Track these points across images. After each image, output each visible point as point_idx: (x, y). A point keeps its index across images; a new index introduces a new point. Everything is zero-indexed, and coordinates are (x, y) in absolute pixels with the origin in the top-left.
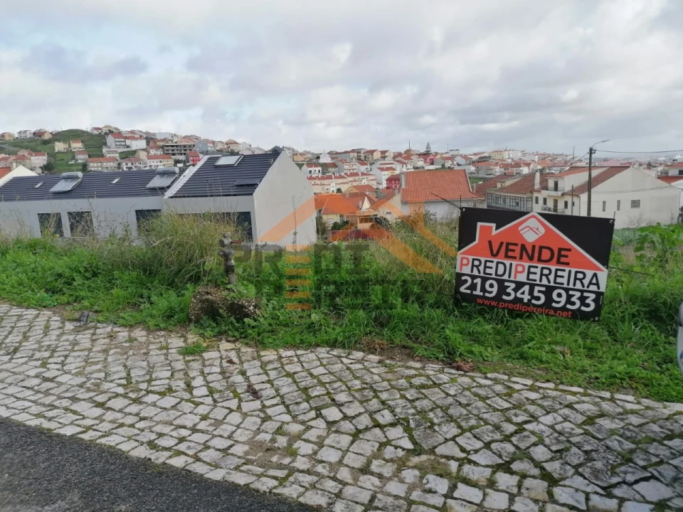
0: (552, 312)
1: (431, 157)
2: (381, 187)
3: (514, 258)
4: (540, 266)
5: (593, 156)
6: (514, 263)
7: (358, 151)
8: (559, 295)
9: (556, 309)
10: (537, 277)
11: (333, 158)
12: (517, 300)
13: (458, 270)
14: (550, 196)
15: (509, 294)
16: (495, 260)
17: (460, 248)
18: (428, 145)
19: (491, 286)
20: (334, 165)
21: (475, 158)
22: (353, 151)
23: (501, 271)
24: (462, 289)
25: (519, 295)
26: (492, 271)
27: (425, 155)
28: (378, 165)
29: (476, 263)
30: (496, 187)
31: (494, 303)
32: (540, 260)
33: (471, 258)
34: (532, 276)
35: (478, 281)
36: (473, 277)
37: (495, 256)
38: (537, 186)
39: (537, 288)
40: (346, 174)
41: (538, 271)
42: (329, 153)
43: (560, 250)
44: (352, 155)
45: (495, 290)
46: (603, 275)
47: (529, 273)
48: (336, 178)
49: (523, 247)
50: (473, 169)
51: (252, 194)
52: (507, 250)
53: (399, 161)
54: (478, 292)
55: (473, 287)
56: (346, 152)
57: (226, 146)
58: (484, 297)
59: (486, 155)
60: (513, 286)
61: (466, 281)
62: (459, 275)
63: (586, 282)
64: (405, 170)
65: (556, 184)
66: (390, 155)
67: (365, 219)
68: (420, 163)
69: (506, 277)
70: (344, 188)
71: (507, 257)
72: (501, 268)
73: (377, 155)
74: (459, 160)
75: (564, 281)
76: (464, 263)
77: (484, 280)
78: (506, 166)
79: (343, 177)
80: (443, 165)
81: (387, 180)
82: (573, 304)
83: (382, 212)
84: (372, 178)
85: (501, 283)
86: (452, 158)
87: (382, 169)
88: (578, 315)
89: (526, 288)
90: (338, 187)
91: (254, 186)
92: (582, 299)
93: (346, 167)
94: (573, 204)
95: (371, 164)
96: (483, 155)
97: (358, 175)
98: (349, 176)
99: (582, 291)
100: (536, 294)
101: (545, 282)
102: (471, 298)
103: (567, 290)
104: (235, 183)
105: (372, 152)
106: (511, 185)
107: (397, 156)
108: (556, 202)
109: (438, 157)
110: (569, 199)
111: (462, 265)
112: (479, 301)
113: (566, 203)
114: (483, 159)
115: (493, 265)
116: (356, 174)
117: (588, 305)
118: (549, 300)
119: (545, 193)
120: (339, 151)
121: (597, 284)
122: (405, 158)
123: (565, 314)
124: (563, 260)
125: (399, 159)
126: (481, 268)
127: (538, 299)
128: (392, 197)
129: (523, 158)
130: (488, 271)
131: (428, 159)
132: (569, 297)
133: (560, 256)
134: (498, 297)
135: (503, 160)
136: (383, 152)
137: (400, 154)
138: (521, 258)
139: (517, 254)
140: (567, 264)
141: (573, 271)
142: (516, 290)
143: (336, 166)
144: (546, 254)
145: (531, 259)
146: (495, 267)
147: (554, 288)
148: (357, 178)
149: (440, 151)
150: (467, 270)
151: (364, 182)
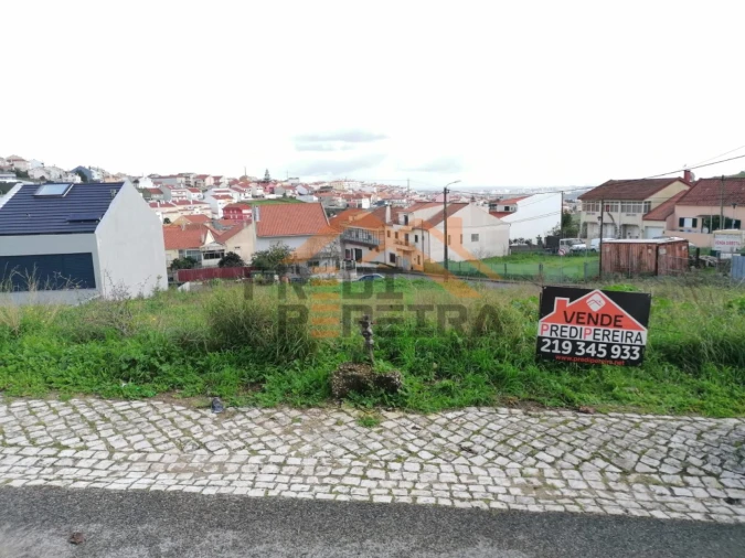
0: (611, 362)
1: (271, 185)
2: (216, 217)
3: (583, 323)
4: (602, 328)
5: (448, 195)
6: (584, 327)
7: (187, 176)
8: (616, 349)
9: (614, 360)
10: (600, 337)
11: (155, 183)
12: (587, 355)
13: (539, 334)
14: (401, 230)
15: (580, 351)
16: (569, 326)
17: (541, 317)
18: (267, 171)
19: (567, 345)
20: (159, 191)
21: (316, 188)
22: (180, 175)
23: (573, 334)
24: (543, 349)
25: (588, 351)
26: (567, 334)
27: (265, 182)
28: (211, 192)
29: (554, 328)
30: (347, 220)
31: (569, 359)
32: (602, 325)
33: (550, 324)
34: (597, 337)
35: (556, 342)
36: (552, 339)
37: (569, 322)
38: (388, 219)
39: (601, 345)
40: (174, 202)
41: (601, 332)
42: (150, 176)
43: (616, 317)
44: (179, 180)
45: (570, 348)
46: (644, 333)
47: (595, 334)
48: (162, 206)
49: (590, 315)
50: (315, 199)
51: (93, 232)
52: (578, 318)
53: (236, 189)
54: (556, 351)
55: (552, 347)
56: (171, 177)
57: (7, 164)
58: (561, 355)
59: (326, 185)
60: (583, 344)
61: (546, 343)
62: (540, 338)
63: (633, 339)
64: (243, 199)
65: (406, 219)
66: (225, 181)
67: (211, 255)
68: (260, 192)
69: (578, 338)
70: (173, 218)
71: (578, 323)
72: (574, 331)
73: (210, 181)
74: (300, 189)
75: (619, 339)
76: (543, 328)
77: (561, 341)
78: (348, 197)
79: (171, 206)
80: (284, 195)
81: (224, 209)
82: (625, 355)
83: (229, 247)
84: (206, 206)
85: (574, 342)
86: (293, 187)
87: (217, 197)
88: (629, 363)
89: (593, 346)
90: (165, 216)
91: (95, 222)
92: (631, 351)
93: (174, 194)
94: (423, 238)
95: (204, 191)
96: (324, 185)
97: (189, 203)
98: (178, 204)
99: (631, 346)
100: (600, 349)
101: (606, 340)
102: (551, 356)
103: (621, 345)
104: (68, 218)
105: (203, 177)
106: (363, 219)
107: (233, 183)
108: (407, 236)
109: (278, 185)
110: (419, 233)
111: (543, 330)
112: (558, 357)
113: (416, 237)
114: (325, 190)
115: (568, 329)
116: (187, 202)
117: (635, 355)
118: (609, 353)
119: (396, 228)
120: (162, 175)
121: (640, 340)
122: (243, 186)
123: (619, 363)
124: (618, 323)
125: (236, 186)
126: (559, 332)
127: (601, 353)
128: (240, 230)
129: (363, 189)
130: (564, 334)
131: (268, 187)
132: (623, 350)
133: (616, 321)
134: (572, 354)
135: (344, 191)
136: (217, 178)
137: (235, 181)
138: (588, 323)
139: (585, 320)
140: (620, 326)
141: (625, 331)
142: (585, 347)
143: (162, 193)
144: (606, 320)
145: (596, 324)
146: (569, 331)
147: (613, 344)
148: (187, 206)
149: (279, 179)
150: (546, 334)
151: (197, 211)
